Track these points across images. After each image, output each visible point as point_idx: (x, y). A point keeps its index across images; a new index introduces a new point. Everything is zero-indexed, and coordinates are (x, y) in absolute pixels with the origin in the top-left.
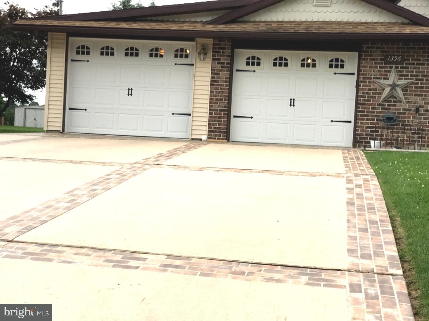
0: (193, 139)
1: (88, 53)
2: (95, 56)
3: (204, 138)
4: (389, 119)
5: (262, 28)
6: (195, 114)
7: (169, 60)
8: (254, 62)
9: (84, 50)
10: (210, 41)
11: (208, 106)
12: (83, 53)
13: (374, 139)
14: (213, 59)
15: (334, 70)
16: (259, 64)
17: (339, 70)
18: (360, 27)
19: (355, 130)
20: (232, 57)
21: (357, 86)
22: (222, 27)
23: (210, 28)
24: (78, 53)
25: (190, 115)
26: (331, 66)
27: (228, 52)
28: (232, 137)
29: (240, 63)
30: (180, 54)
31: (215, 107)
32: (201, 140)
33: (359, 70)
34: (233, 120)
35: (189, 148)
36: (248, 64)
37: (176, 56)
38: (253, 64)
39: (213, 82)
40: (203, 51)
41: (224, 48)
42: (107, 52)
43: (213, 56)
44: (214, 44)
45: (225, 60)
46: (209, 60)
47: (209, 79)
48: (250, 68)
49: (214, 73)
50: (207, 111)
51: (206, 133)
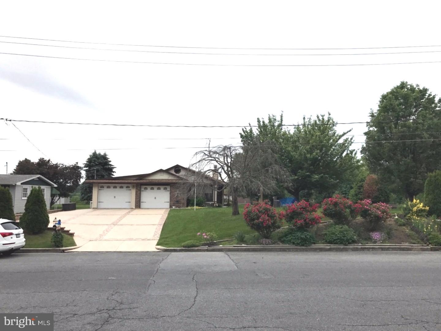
0: (131, 208)
2: (105, 189)
3: (134, 208)
4: (177, 201)
5: (148, 181)
6: (132, 202)
7: (125, 189)
8: (146, 189)
9: (102, 187)
11: (135, 200)
12: (102, 188)
13: (174, 206)
14: (136, 189)
15: (165, 190)
16: (147, 189)
17: (166, 190)
18: (170, 181)
19: (170, 204)
20: (140, 188)
21: (170, 194)
22: (138, 181)
23: (135, 181)
24: (101, 188)
25: (130, 202)
26: (164, 189)
27: (140, 187)
28: (141, 207)
29: (143, 189)
30: (128, 187)
31: (137, 200)
32: (133, 208)
33: (170, 190)
34: (141, 203)
35: (129, 212)
36: (144, 189)
39: (136, 194)
40: (133, 187)
41: (138, 186)
42: (108, 187)
44: (136, 185)
45: (139, 188)
49: (136, 192)
51: (135, 206)
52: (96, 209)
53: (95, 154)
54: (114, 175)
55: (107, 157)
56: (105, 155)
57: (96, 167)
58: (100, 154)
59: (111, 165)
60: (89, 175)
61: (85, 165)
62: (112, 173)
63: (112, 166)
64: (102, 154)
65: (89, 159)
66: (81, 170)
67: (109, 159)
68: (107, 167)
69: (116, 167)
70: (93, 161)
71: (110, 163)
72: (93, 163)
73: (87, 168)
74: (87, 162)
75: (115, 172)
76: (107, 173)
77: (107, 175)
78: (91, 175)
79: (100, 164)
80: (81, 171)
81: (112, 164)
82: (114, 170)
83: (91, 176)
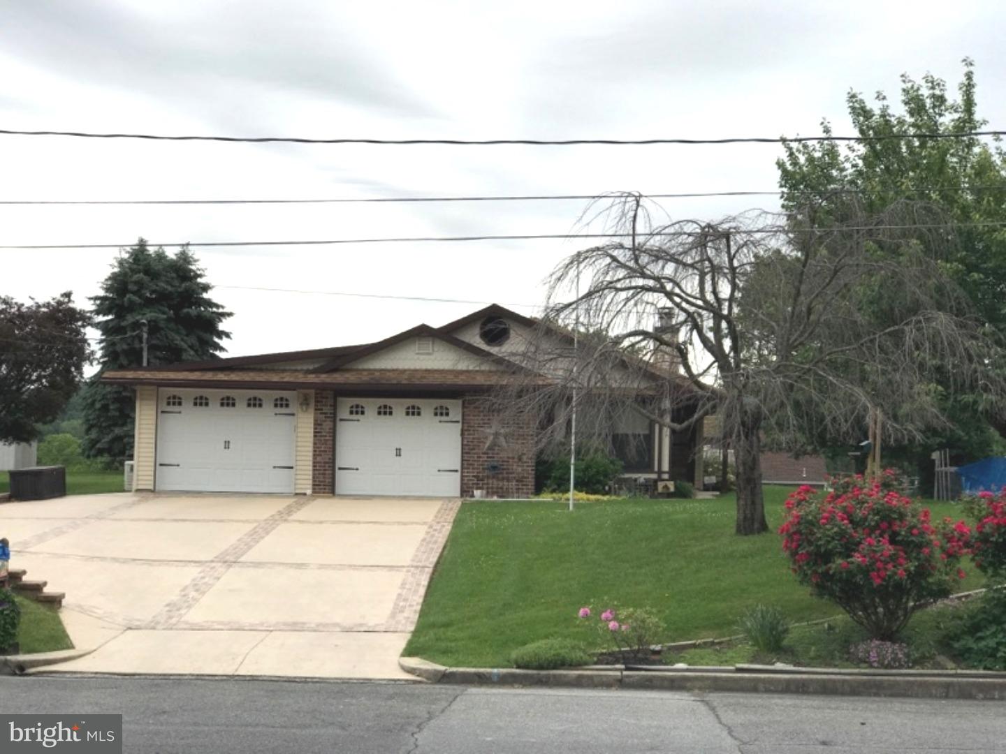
0: (297, 494)
1: (180, 404)
2: (187, 407)
3: (309, 492)
4: (494, 468)
5: (365, 378)
6: (298, 467)
7: (268, 409)
8: (358, 411)
9: (176, 401)
10: (312, 392)
11: (311, 458)
12: (174, 404)
13: (477, 489)
14: (316, 410)
15: (439, 418)
16: (363, 413)
17: (444, 418)
18: (462, 377)
19: (462, 480)
20: (335, 406)
21: (462, 434)
22: (324, 378)
23: (312, 378)
24: (169, 404)
25: (292, 468)
26: (436, 414)
27: (331, 402)
28: (338, 490)
29: (344, 412)
30: (281, 403)
31: (319, 459)
32: (305, 494)
33: (463, 419)
34: (338, 473)
36: (351, 413)
37: (276, 405)
38: (357, 413)
39: (316, 434)
40: (305, 402)
41: (327, 398)
42: (201, 402)
43: (316, 405)
44: (316, 394)
45: (327, 409)
46: (312, 410)
47: (312, 430)
48: (354, 417)
49: (317, 425)
50: (311, 463)
51: (311, 487)
52: (152, 495)
53: (140, 252)
54: (222, 349)
55: (193, 267)
56: (185, 259)
57: (146, 310)
58: (161, 256)
59: (209, 303)
60: (119, 348)
61: (98, 302)
62: (216, 340)
63: (215, 310)
64: (171, 253)
65: (114, 277)
66: (84, 326)
67: (200, 276)
68: (193, 311)
69: (230, 314)
70: (134, 288)
71: (205, 296)
72: (134, 293)
73: (110, 317)
74: (107, 290)
75: (228, 335)
76: (193, 340)
77: (191, 347)
78: (125, 347)
79: (162, 298)
80: (82, 330)
81: (215, 300)
82: (223, 326)
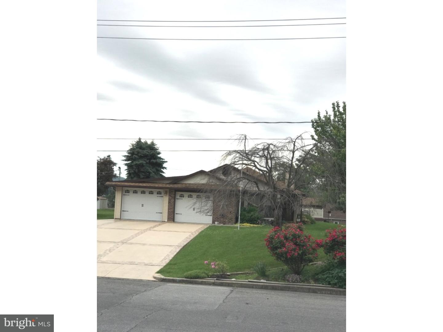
0: (163, 221)
1: (129, 192)
2: (131, 193)
3: (166, 221)
4: (223, 215)
5: (184, 186)
6: (163, 213)
7: (155, 195)
8: (182, 196)
10: (168, 190)
11: (167, 210)
12: (127, 192)
13: (217, 221)
14: (169, 195)
16: (184, 197)
19: (213, 218)
20: (175, 194)
21: (213, 205)
22: (171, 186)
23: (168, 186)
24: (126, 192)
25: (162, 213)
26: (206, 198)
27: (174, 193)
28: (175, 221)
29: (178, 197)
30: (159, 193)
31: (170, 211)
32: (165, 221)
33: (214, 199)
34: (175, 215)
35: (160, 225)
36: (180, 197)
37: (157, 194)
38: (182, 197)
39: (169, 202)
40: (166, 193)
41: (172, 192)
42: (135, 192)
43: (169, 194)
44: (169, 190)
45: (173, 196)
46: (168, 196)
47: (168, 202)
49: (169, 200)
50: (167, 212)
51: (167, 219)
52: (118, 220)
53: (139, 143)
54: (163, 173)
55: (155, 147)
56: (153, 144)
57: (140, 160)
58: (146, 143)
59: (160, 158)
60: (131, 172)
61: (126, 157)
62: (162, 170)
63: (162, 160)
64: (149, 142)
65: (131, 150)
66: (113, 166)
67: (158, 149)
68: (154, 161)
69: (166, 162)
70: (136, 153)
71: (159, 156)
72: (136, 155)
73: (130, 162)
74: (129, 153)
75: (165, 168)
76: (154, 170)
77: (154, 172)
78: (133, 171)
79: (145, 156)
80: (113, 167)
81: (162, 157)
82: (164, 165)
83: (132, 173)
